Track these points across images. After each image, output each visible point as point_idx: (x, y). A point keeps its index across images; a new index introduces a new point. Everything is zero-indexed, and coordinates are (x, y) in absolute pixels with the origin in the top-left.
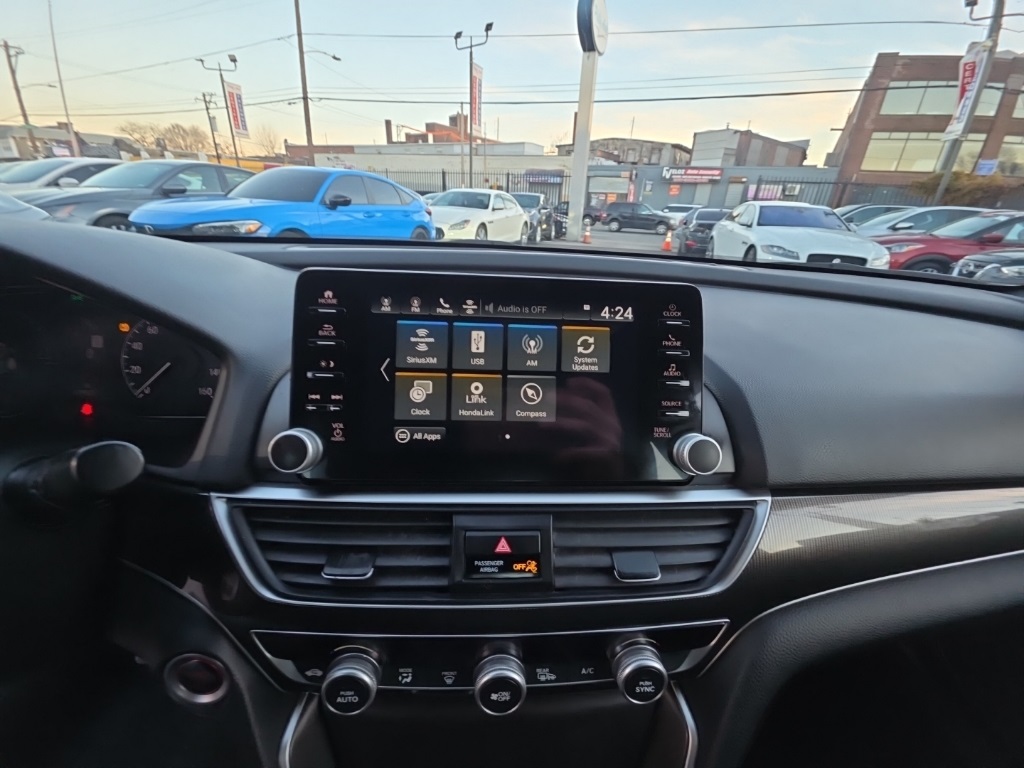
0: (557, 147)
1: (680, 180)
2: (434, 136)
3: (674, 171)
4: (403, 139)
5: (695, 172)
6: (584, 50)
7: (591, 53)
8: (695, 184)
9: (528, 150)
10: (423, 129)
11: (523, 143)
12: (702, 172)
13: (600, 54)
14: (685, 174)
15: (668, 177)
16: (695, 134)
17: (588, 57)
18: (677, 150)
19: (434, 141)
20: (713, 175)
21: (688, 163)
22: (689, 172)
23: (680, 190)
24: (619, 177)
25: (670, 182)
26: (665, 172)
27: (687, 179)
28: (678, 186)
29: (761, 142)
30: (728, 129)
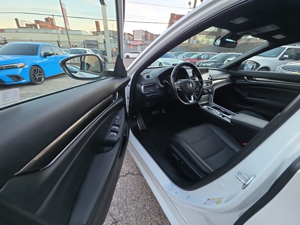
0: (92, 32)
1: (133, 44)
2: (40, 26)
3: (131, 42)
4: (25, 26)
5: (136, 42)
6: (101, 4)
7: (104, 5)
8: (137, 45)
9: (83, 33)
10: (34, 23)
11: (81, 31)
12: (138, 42)
13: (106, 6)
14: (134, 42)
15: (129, 43)
16: (133, 31)
17: (103, 6)
18: (129, 35)
19: (40, 28)
20: (141, 43)
21: (133, 39)
22: (135, 42)
23: (133, 47)
24: (115, 43)
25: (130, 44)
26: (128, 42)
27: (134, 44)
28: (132, 46)
29: (150, 34)
30: (141, 30)
